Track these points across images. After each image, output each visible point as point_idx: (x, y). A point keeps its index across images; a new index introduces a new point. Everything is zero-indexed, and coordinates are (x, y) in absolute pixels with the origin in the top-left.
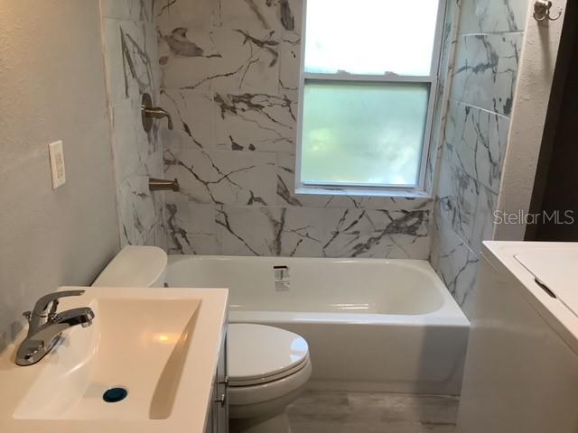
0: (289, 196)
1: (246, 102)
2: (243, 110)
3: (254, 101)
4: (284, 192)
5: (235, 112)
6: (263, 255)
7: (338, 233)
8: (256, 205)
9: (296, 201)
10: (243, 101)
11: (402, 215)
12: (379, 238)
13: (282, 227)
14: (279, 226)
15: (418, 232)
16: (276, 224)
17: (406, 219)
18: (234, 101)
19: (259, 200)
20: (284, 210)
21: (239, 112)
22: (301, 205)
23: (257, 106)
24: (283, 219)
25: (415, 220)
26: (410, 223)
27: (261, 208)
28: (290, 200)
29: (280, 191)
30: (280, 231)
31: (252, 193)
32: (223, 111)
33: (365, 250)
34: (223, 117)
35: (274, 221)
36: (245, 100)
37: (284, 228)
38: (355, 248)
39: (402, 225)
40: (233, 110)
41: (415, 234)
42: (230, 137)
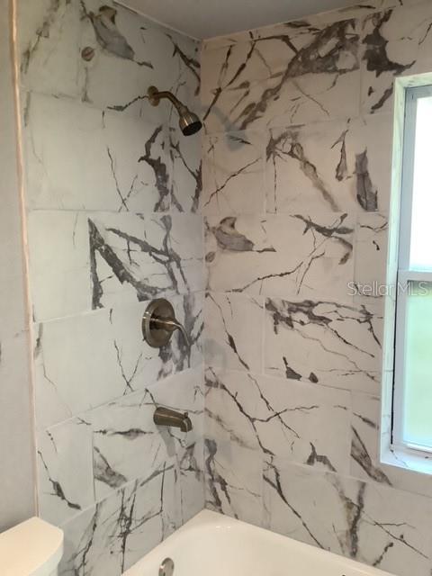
0: (370, 465)
1: (306, 313)
2: (302, 323)
3: (317, 311)
4: (363, 458)
5: (292, 326)
6: (329, 550)
9: (381, 476)
10: (301, 310)
13: (359, 512)
14: (355, 510)
16: (350, 505)
18: (290, 310)
19: (323, 460)
20: (363, 485)
21: (296, 325)
22: (390, 484)
23: (322, 319)
24: (360, 499)
27: (327, 474)
28: (373, 473)
29: (356, 454)
30: (357, 518)
31: (313, 448)
32: (276, 323)
34: (275, 330)
35: (347, 499)
36: (306, 309)
37: (363, 516)
40: (289, 322)
42: (284, 359)
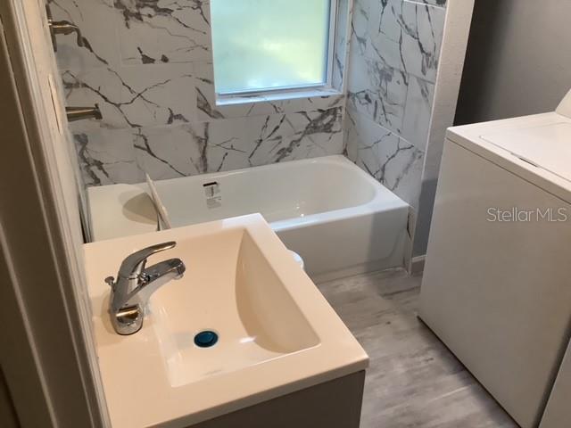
0: (210, 109)
1: (152, 7)
2: (150, 16)
3: (161, 4)
4: (205, 106)
5: (141, 20)
6: (189, 175)
7: (261, 140)
8: (176, 122)
9: (217, 114)
11: (319, 114)
12: (300, 140)
13: (206, 143)
14: (203, 142)
15: (333, 129)
16: (199, 140)
17: (322, 118)
18: (138, 6)
19: (179, 117)
20: (207, 124)
21: (145, 18)
22: (223, 117)
23: (166, 10)
24: (206, 134)
25: (331, 117)
26: (325, 122)
27: (183, 125)
28: (212, 114)
29: (201, 105)
30: (205, 148)
31: (171, 111)
32: (127, 19)
33: (288, 153)
34: (127, 25)
35: (197, 137)
36: (151, 4)
37: (209, 144)
38: (278, 153)
39: (319, 124)
40: (139, 16)
41: (330, 132)
42: (139, 49)
